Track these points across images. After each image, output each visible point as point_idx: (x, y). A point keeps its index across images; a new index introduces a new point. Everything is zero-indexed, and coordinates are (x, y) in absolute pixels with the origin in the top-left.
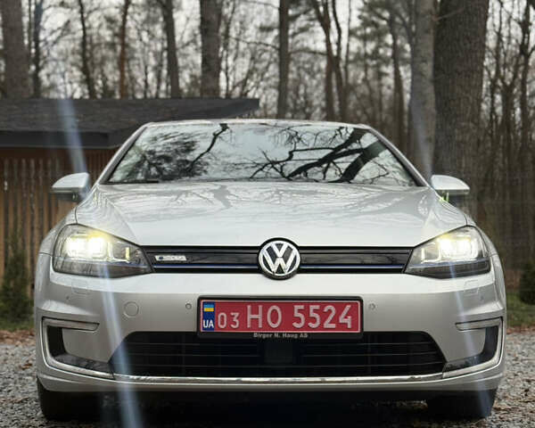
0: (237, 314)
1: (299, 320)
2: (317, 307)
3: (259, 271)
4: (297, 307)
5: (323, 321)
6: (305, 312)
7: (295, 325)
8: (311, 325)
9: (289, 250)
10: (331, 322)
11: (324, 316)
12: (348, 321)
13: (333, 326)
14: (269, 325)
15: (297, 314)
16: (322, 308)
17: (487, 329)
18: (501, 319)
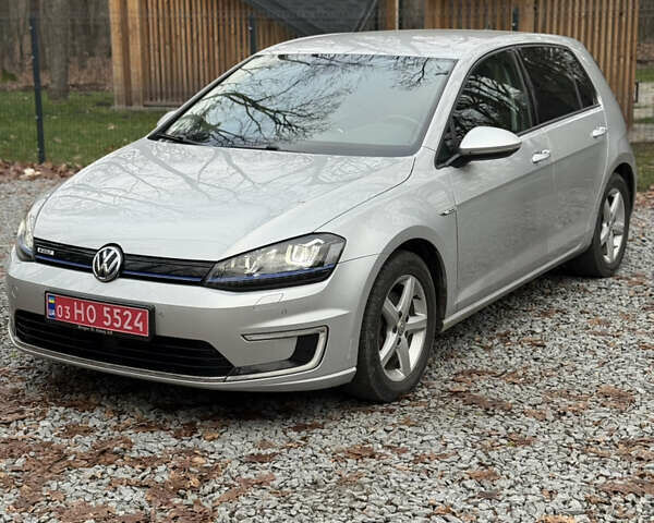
0: (68, 308)
1: (107, 320)
2: (119, 311)
3: (90, 271)
4: (105, 309)
5: (123, 323)
6: (111, 313)
7: (105, 323)
8: (115, 324)
9: (115, 255)
10: (129, 325)
11: (124, 318)
12: (140, 325)
13: (130, 328)
14: (85, 319)
15: (106, 315)
16: (122, 312)
17: (299, 337)
18: (325, 327)
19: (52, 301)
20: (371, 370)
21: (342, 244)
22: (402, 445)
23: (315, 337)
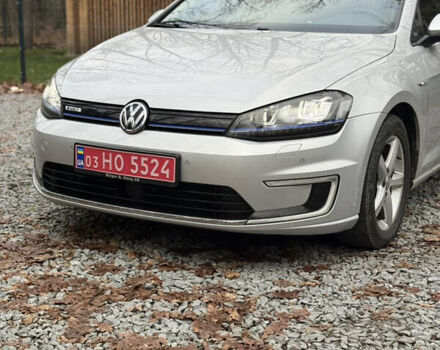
0: (96, 158)
1: (134, 168)
2: (146, 159)
3: (118, 125)
4: (133, 158)
5: (150, 170)
6: (138, 161)
7: (132, 171)
8: (142, 172)
9: (141, 109)
10: (155, 172)
11: (151, 166)
12: (167, 172)
13: (157, 175)
14: (113, 167)
15: (133, 163)
16: (150, 160)
17: (314, 185)
18: (337, 176)
19: (81, 152)
20: (368, 218)
21: (349, 101)
22: (411, 285)
23: (327, 185)
